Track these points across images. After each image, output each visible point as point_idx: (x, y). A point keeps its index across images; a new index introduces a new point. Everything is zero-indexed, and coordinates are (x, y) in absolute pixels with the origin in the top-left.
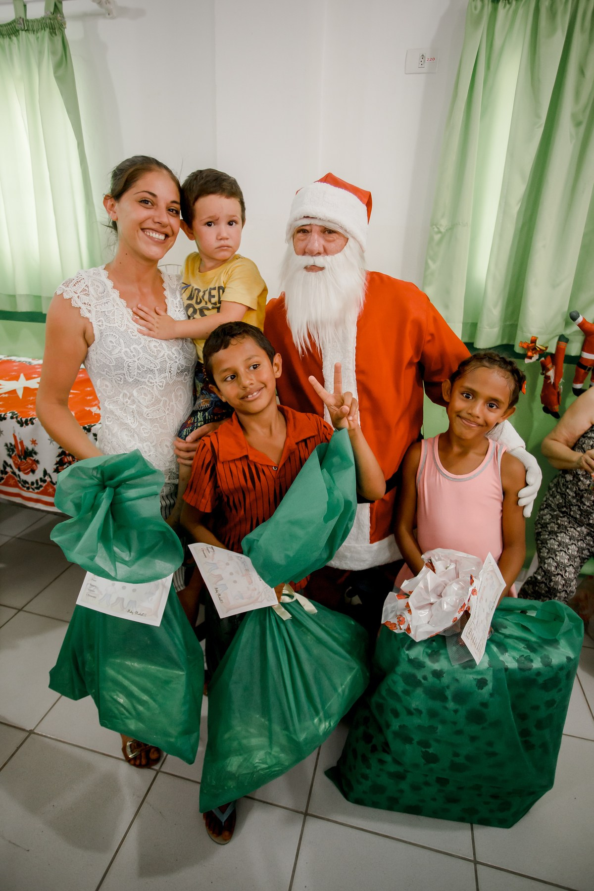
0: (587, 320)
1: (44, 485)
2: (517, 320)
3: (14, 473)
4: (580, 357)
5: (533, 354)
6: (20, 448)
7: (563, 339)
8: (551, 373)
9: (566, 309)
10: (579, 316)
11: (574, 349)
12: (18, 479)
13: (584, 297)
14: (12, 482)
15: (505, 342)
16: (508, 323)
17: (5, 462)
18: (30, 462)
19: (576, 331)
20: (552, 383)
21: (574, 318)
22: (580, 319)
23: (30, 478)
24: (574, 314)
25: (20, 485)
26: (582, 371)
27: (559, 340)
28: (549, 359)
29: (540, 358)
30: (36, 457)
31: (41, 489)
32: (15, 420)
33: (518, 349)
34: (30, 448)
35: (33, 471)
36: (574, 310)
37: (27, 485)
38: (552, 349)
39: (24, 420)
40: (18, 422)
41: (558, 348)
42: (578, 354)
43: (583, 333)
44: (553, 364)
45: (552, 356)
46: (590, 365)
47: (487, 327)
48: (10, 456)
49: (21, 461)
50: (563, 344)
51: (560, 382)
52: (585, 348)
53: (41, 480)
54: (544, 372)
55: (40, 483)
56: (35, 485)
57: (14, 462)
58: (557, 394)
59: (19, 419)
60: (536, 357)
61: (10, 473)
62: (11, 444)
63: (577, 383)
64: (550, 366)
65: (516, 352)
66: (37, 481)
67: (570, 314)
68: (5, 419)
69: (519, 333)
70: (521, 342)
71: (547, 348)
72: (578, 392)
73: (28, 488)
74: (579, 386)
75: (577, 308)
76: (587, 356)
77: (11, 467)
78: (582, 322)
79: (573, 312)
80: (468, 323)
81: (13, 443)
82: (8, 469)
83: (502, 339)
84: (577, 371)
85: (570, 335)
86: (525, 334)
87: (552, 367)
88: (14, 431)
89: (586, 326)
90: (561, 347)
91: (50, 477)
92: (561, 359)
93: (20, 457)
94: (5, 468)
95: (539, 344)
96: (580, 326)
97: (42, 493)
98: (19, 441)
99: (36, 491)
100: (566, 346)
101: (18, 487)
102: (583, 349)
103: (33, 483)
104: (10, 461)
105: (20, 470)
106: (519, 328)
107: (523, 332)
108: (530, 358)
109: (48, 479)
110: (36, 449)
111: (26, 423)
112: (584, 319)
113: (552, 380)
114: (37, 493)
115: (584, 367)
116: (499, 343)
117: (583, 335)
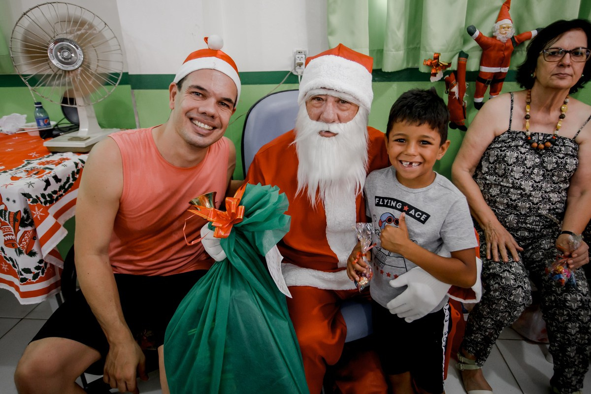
0: (484, 34)
2: (419, 43)
4: (478, 72)
5: (437, 70)
7: (463, 55)
8: (455, 89)
9: (464, 25)
10: (476, 31)
11: (473, 65)
13: (478, 13)
15: (410, 66)
16: (411, 46)
19: (473, 48)
20: (457, 98)
21: (471, 33)
22: (477, 34)
24: (471, 28)
26: (482, 85)
27: (459, 57)
28: (453, 76)
29: (444, 75)
33: (423, 69)
36: (471, 25)
38: (454, 67)
41: (459, 64)
42: (477, 70)
43: (480, 48)
44: (457, 81)
45: (455, 72)
46: (489, 78)
47: (393, 50)
50: (463, 59)
51: (464, 97)
52: (484, 63)
54: (448, 90)
58: (462, 108)
60: (440, 76)
63: (478, 98)
64: (454, 82)
65: (421, 72)
67: (467, 29)
69: (422, 52)
70: (425, 60)
71: (450, 64)
72: (479, 106)
74: (480, 100)
75: (473, 22)
76: (485, 69)
78: (479, 35)
79: (470, 26)
80: (374, 50)
83: (408, 63)
84: (477, 86)
85: (468, 51)
86: (428, 52)
87: (456, 83)
89: (483, 40)
90: (462, 62)
92: (462, 76)
95: (443, 60)
96: (478, 40)
100: (466, 62)
102: (482, 63)
106: (421, 48)
107: (426, 51)
108: (435, 75)
112: (480, 33)
113: (457, 96)
115: (484, 81)
116: (404, 67)
117: (480, 50)
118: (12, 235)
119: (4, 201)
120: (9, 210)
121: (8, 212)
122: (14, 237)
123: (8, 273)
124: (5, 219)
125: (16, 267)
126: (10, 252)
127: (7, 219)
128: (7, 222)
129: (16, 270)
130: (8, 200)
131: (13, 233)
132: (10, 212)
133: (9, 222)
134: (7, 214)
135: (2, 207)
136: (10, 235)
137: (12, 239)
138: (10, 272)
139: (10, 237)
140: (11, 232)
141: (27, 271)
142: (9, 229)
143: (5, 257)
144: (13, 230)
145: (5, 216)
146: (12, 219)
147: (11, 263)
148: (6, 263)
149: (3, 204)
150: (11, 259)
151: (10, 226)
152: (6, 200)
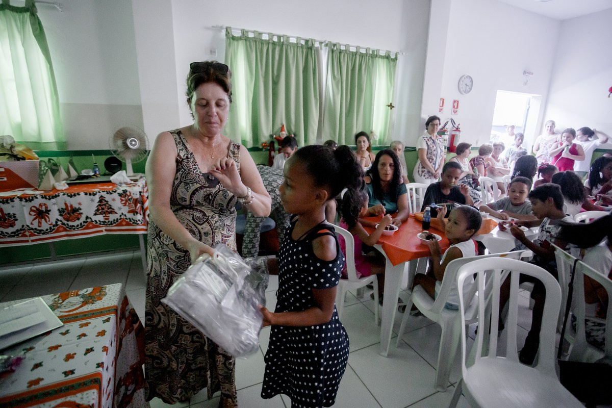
1: (86, 224)
3: (64, 224)
6: (70, 208)
10: (273, 136)
12: (67, 226)
14: (61, 229)
17: (57, 219)
18: (76, 214)
23: (77, 223)
25: (68, 229)
30: (81, 211)
31: (84, 227)
32: (66, 195)
34: (77, 207)
35: (78, 219)
37: (74, 228)
39: (73, 194)
40: (69, 196)
48: (61, 215)
49: (70, 215)
53: (84, 222)
55: (83, 224)
56: (80, 226)
57: (64, 218)
59: (69, 194)
61: (61, 225)
62: (62, 209)
66: (81, 224)
68: (59, 196)
73: (74, 229)
77: (61, 221)
81: (64, 207)
82: (59, 223)
88: (65, 201)
91: (91, 218)
93: (69, 214)
94: (56, 222)
96: (275, 138)
97: (84, 229)
98: (69, 205)
99: (80, 229)
101: (67, 231)
103: (78, 226)
104: (60, 218)
105: (68, 221)
109: (89, 220)
110: (81, 207)
111: (75, 195)
114: (81, 230)
119: (132, 194)
122: (134, 208)
123: (126, 225)
126: (130, 216)
129: (131, 223)
130: (134, 194)
133: (133, 202)
135: (130, 197)
138: (128, 224)
139: (132, 209)
141: (139, 220)
143: (126, 219)
144: (134, 205)
147: (128, 220)
148: (125, 221)
149: (132, 196)
150: (129, 218)
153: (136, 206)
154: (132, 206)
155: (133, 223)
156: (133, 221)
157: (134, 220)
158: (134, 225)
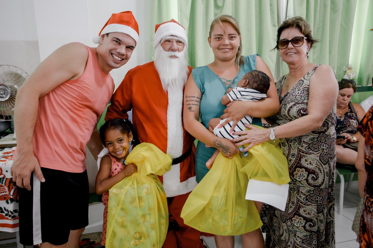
118: (6, 192)
119: (4, 172)
120: (6, 177)
121: (5, 179)
122: (8, 193)
124: (2, 183)
125: (4, 213)
127: (4, 183)
128: (4, 185)
130: (7, 171)
131: (7, 191)
132: (7, 179)
133: (5, 185)
134: (5, 180)
135: (2, 176)
136: (3, 192)
137: (5, 195)
139: (4, 194)
140: (6, 190)
141: (15, 211)
142: (4, 189)
144: (7, 189)
145: (3, 181)
146: (7, 183)
149: (3, 174)
151: (5, 187)
152: (5, 172)
153: (10, 191)
154: (5, 188)
155: (7, 215)
156: (6, 212)
157: (8, 211)
158: (7, 219)
